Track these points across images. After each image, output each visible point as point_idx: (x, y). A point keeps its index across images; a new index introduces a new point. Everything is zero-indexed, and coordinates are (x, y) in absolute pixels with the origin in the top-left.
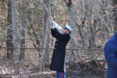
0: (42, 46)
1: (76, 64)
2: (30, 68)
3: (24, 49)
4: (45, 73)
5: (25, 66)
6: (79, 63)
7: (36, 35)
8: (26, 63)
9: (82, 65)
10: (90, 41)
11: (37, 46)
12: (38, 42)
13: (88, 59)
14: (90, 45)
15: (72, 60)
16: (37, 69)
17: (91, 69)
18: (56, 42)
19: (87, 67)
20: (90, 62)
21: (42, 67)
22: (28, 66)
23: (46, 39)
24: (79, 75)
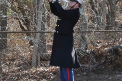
0: (35, 29)
1: (88, 54)
3: (7, 33)
4: (42, 69)
5: (9, 60)
6: (93, 53)
9: (98, 56)
13: (107, 46)
15: (83, 48)
16: (28, 64)
17: (112, 62)
18: (58, 22)
19: (107, 59)
20: (110, 51)
21: (35, 61)
24: (93, 71)
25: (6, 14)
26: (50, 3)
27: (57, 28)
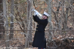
0: (27, 29)
1: (52, 41)
2: (18, 45)
3: (13, 31)
5: (14, 44)
6: (55, 41)
7: (22, 20)
8: (15, 42)
9: (57, 42)
10: (63, 24)
11: (23, 28)
12: (23, 26)
13: (62, 38)
14: (63, 27)
15: (50, 39)
16: (23, 46)
17: (64, 46)
18: (37, 26)
19: (62, 44)
20: (63, 40)
21: (26, 45)
22: (16, 44)
23: (30, 23)
25: (13, 21)
26: (33, 16)
27: (37, 29)
